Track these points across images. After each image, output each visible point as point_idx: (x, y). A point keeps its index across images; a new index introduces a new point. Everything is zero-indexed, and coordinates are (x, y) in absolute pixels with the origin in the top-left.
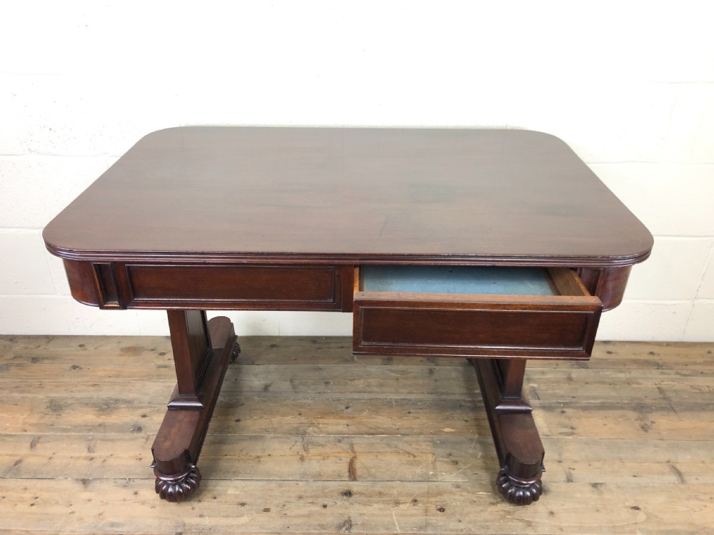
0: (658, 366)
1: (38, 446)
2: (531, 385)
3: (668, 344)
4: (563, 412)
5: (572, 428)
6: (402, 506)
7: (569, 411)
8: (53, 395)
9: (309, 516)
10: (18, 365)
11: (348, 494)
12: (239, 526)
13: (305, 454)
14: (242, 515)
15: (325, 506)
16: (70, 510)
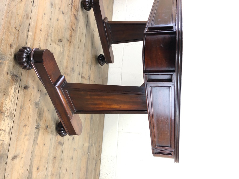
2: (93, 145)
4: (87, 153)
5: (84, 155)
7: (87, 155)
9: (76, 60)
11: (79, 74)
12: (77, 37)
13: (88, 64)
14: (79, 40)
15: (78, 66)
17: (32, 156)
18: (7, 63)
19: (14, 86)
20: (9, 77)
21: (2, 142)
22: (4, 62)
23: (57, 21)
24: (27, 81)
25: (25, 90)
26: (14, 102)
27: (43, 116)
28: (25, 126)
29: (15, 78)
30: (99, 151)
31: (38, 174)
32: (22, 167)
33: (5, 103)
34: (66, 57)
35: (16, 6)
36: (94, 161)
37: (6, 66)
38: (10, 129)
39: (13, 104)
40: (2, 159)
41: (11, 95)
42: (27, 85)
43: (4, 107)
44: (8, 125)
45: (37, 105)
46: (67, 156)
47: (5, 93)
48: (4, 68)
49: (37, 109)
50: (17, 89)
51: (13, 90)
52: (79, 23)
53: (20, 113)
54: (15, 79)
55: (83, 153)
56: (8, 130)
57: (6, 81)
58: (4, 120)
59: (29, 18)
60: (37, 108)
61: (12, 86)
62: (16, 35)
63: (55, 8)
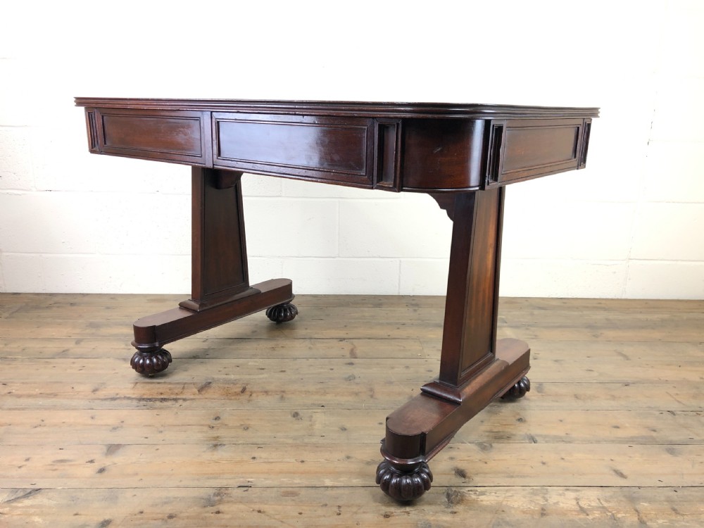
0: (605, 309)
1: (82, 343)
3: (612, 300)
4: (527, 329)
5: (536, 336)
6: (396, 369)
7: (533, 328)
8: (91, 321)
9: (318, 374)
10: (58, 307)
11: (351, 364)
13: (312, 346)
14: (263, 374)
15: (332, 369)
16: (114, 372)
17: (598, 442)
18: (432, 518)
19: (474, 497)
20: (459, 508)
21: (602, 501)
22: (432, 523)
23: (250, 429)
24: (445, 474)
25: (467, 475)
26: (507, 491)
27: (503, 432)
28: (544, 463)
29: (453, 498)
30: (506, 303)
31: (627, 425)
32: (630, 457)
33: (522, 508)
34: (329, 397)
35: (282, 522)
36: (536, 312)
37: (439, 519)
38: (568, 490)
39: (512, 492)
40: (634, 495)
41: (496, 498)
42: (454, 472)
43: (529, 508)
44: (561, 495)
45: (486, 446)
46: (559, 371)
47: (498, 510)
48: (446, 522)
49: (493, 445)
50: (477, 491)
51: (482, 497)
52: (216, 376)
53: (523, 477)
54: (457, 496)
55: (533, 338)
56: (571, 495)
57: (471, 512)
58: (557, 503)
59: (290, 489)
60: (491, 446)
61: (475, 501)
62: (355, 509)
63: (218, 437)
